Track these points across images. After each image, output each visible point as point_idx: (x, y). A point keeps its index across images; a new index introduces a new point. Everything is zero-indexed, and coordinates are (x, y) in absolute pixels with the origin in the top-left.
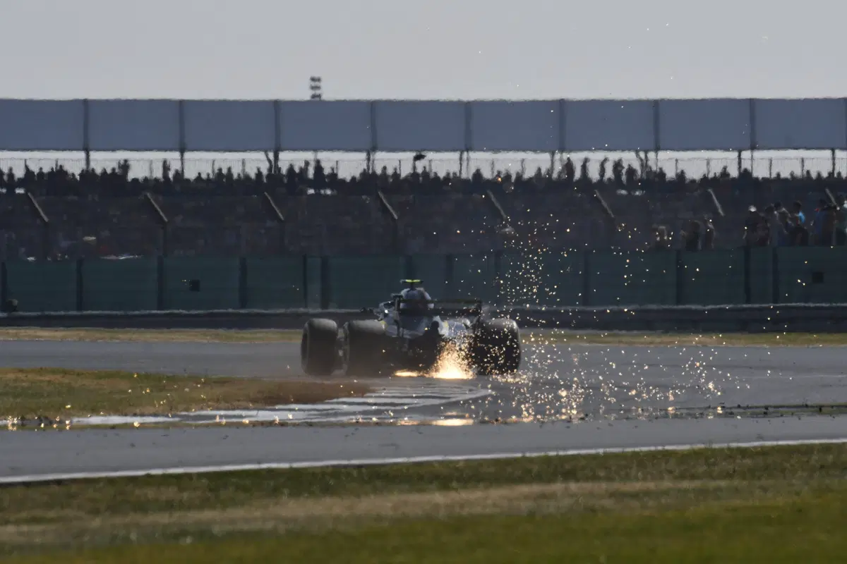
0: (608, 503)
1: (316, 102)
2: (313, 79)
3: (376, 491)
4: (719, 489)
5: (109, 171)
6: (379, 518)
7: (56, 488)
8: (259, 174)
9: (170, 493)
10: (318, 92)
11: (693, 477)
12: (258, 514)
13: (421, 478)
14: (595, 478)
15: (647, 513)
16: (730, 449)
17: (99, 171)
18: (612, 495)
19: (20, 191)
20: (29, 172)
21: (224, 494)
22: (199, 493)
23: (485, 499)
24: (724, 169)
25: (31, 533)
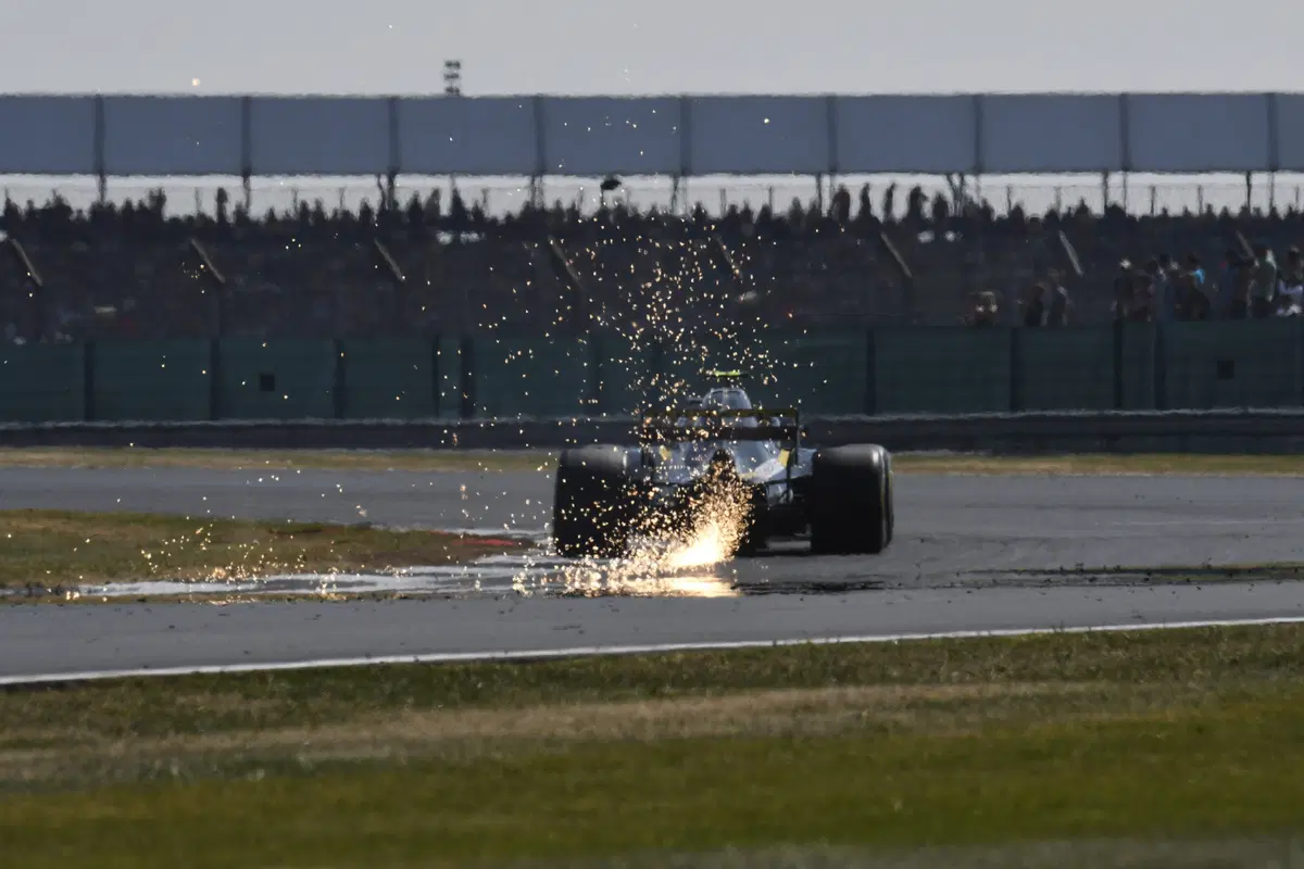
0: (905, 718)
1: (453, 100)
2: (449, 64)
3: (546, 698)
4: (1076, 696)
5: (135, 204)
6: (551, 741)
7: (52, 695)
8: (366, 211)
9: (232, 702)
10: (455, 84)
11: (1036, 677)
12: (365, 734)
13: (617, 680)
14: (885, 679)
15: (965, 733)
16: (1090, 634)
17: (119, 204)
18: (912, 705)
20: (10, 208)
21: (314, 704)
22: (276, 702)
23: (716, 712)
24: (1082, 202)
25: (17, 764)
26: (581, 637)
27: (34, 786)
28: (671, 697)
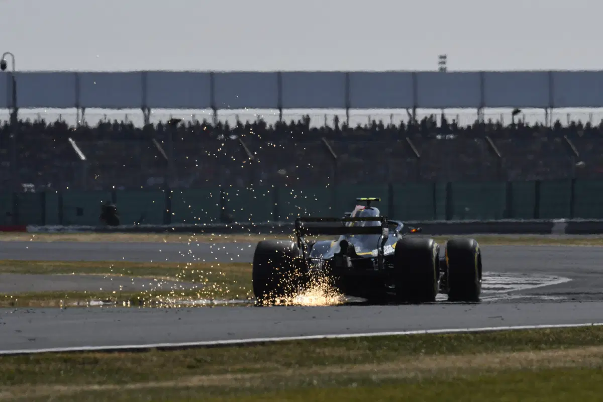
1: (442, 74)
2: (442, 57)
3: (486, 350)
5: (296, 122)
6: (489, 370)
7: (260, 348)
8: (402, 125)
9: (341, 351)
10: (444, 66)
12: (403, 366)
13: (520, 341)
17: (288, 123)
19: (233, 137)
20: (239, 125)
21: (379, 353)
22: (361, 352)
23: (565, 356)
25: (243, 380)
26: (503, 321)
27: (251, 389)
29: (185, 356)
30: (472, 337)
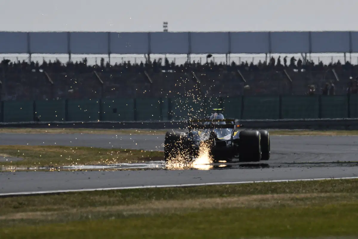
0: (290, 203)
1: (166, 33)
2: (165, 23)
3: (192, 197)
4: (337, 197)
5: (79, 62)
6: (193, 209)
7: (56, 196)
8: (142, 64)
9: (105, 198)
10: (166, 28)
12: (142, 207)
13: (211, 192)
14: (285, 192)
15: (307, 207)
16: (341, 180)
17: (74, 62)
18: (292, 199)
19: (41, 71)
20: (45, 63)
21: (128, 199)
22: (117, 198)
23: (238, 201)
24: (339, 61)
25: (47, 215)
27: (52, 221)
28: (225, 197)
29: (12, 201)
30: (183, 190)
